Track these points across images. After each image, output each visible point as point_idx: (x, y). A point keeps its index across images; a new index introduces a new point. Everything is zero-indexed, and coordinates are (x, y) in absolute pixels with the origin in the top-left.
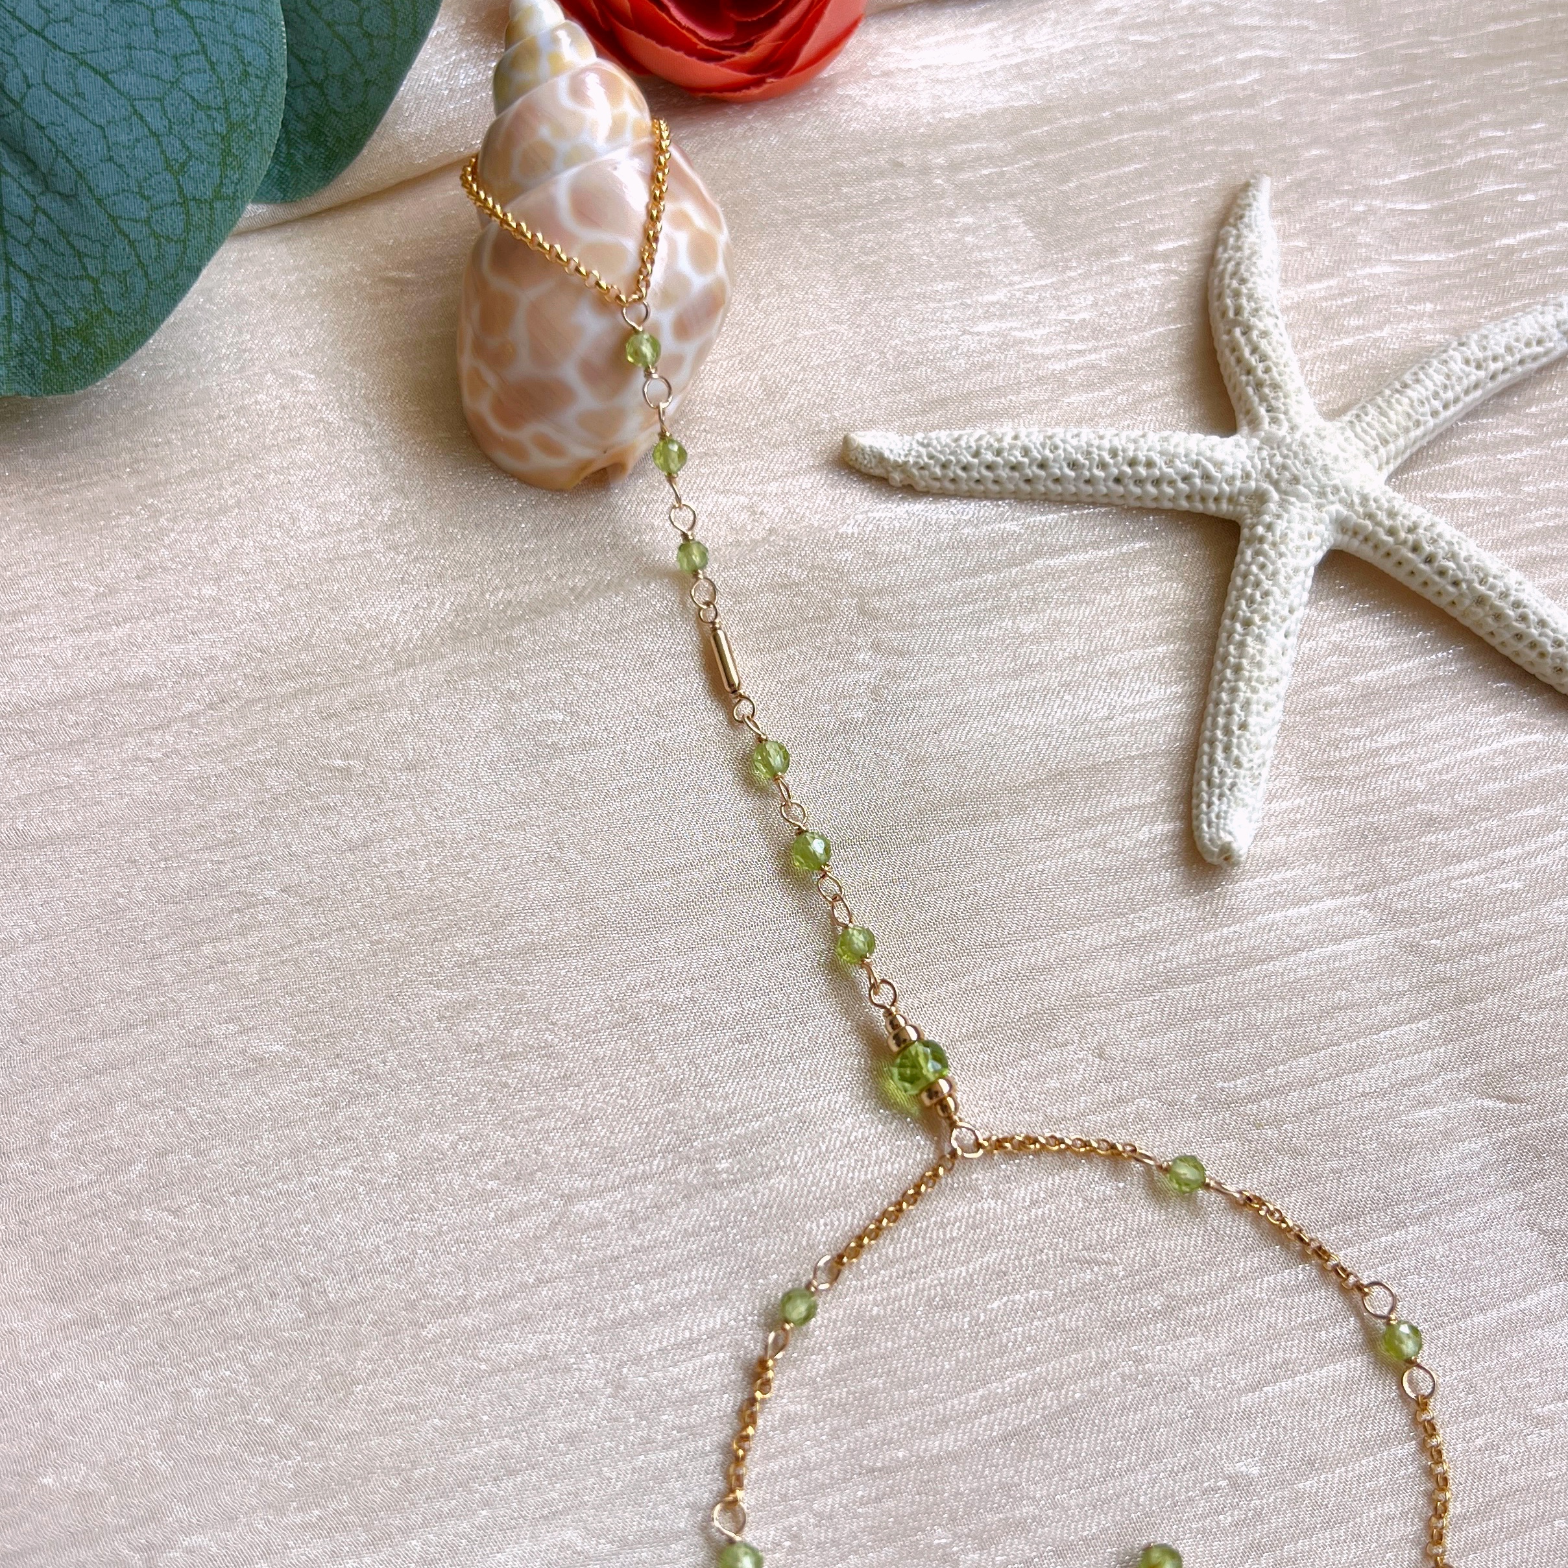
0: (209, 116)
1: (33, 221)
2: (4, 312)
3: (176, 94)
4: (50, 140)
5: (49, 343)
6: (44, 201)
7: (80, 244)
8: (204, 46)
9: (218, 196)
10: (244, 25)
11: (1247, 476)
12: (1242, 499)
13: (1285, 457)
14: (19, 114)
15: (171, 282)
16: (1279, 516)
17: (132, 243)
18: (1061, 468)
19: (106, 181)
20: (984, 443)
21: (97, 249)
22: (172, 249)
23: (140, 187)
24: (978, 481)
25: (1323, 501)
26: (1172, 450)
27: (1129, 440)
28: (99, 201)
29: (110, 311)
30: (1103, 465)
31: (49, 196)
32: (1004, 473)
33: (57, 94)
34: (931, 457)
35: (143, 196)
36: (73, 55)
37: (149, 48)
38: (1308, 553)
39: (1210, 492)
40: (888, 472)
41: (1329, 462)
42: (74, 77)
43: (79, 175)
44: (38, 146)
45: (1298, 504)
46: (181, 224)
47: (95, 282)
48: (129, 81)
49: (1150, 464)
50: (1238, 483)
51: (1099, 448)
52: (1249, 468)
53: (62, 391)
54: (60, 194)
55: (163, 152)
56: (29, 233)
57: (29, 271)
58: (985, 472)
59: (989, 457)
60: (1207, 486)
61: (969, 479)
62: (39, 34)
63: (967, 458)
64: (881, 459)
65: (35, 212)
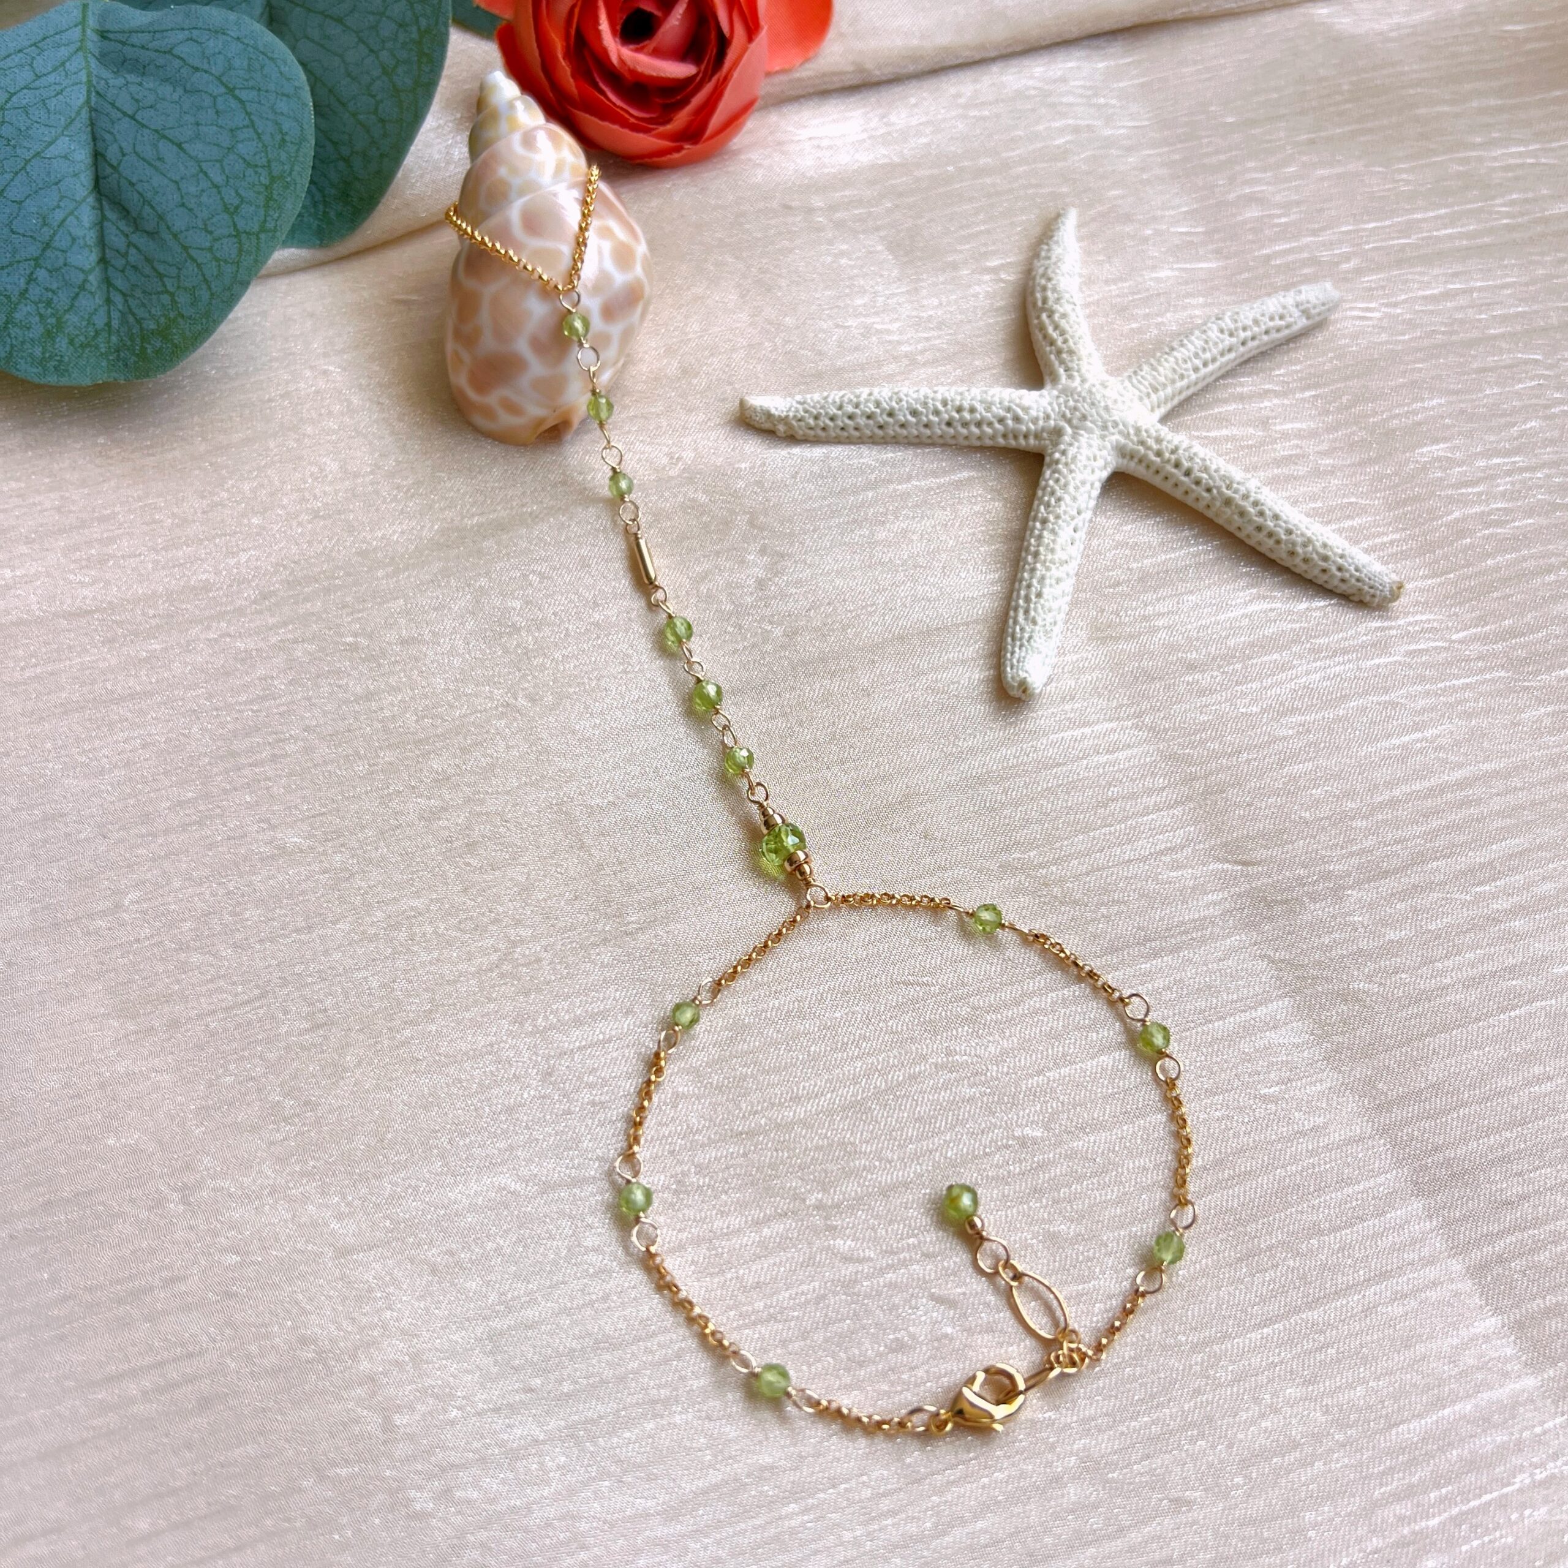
0: (256, 173)
1: (127, 253)
2: (106, 321)
3: (231, 157)
4: (139, 193)
5: (138, 341)
6: (135, 238)
7: (161, 268)
8: (252, 122)
9: (263, 229)
10: (282, 106)
11: (1047, 417)
12: (1045, 435)
13: (1077, 401)
14: (116, 175)
15: (228, 293)
16: (1071, 445)
17: (199, 266)
18: (905, 416)
19: (179, 221)
20: (846, 399)
21: (173, 271)
22: (229, 269)
23: (206, 225)
24: (842, 429)
25: (1106, 433)
26: (989, 399)
27: (957, 393)
28: (175, 236)
29: (183, 316)
30: (937, 412)
31: (138, 233)
32: (862, 421)
33: (144, 159)
34: (806, 411)
35: (207, 231)
36: (156, 131)
37: (212, 125)
38: (1093, 471)
39: (1020, 431)
40: (775, 425)
41: (1110, 403)
42: (155, 146)
43: (161, 217)
44: (131, 199)
45: (1086, 435)
46: (234, 252)
47: (172, 295)
48: (196, 149)
49: (972, 410)
50: (1041, 423)
51: (933, 399)
52: (1049, 409)
53: (148, 376)
54: (146, 232)
55: (222, 199)
56: (124, 262)
57: (123, 289)
58: (848, 421)
59: (850, 409)
60: (1017, 426)
61: (836, 426)
62: (132, 117)
63: (833, 411)
64: (769, 415)
65: (128, 246)
